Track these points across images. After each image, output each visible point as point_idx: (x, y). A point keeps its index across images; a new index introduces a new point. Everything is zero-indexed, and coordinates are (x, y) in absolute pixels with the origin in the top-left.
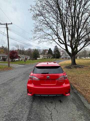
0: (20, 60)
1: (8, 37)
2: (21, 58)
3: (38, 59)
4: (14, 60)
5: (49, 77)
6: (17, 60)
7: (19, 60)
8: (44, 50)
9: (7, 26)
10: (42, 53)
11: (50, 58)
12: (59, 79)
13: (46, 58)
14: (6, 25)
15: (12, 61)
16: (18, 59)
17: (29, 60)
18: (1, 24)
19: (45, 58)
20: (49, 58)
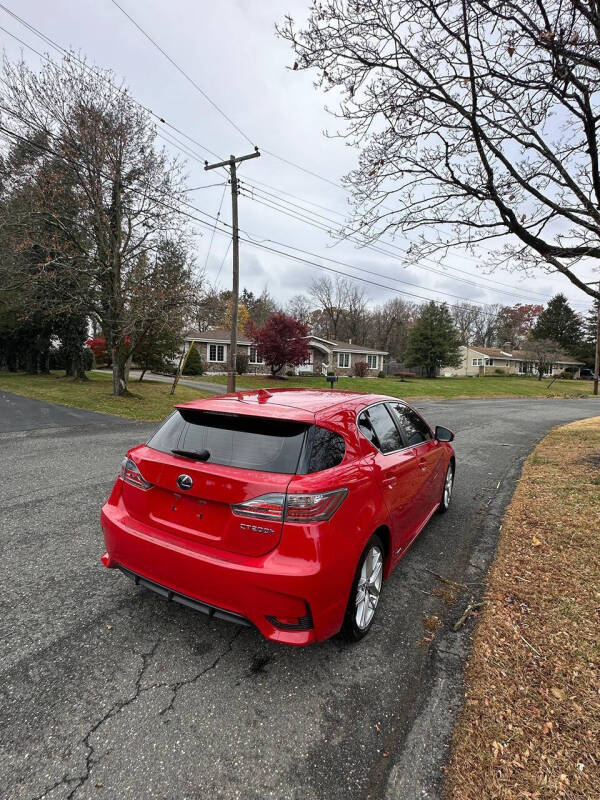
0: (325, 372)
1: (236, 239)
2: (330, 359)
3: (447, 375)
4: (287, 368)
5: (187, 482)
6: (302, 374)
7: (317, 374)
8: (506, 310)
9: (233, 175)
10: (490, 331)
11: (542, 370)
12: (246, 508)
13: (516, 370)
14: (228, 167)
15: (274, 377)
16: (309, 369)
17: (381, 375)
18: (207, 168)
19: (499, 373)
20: (535, 371)
